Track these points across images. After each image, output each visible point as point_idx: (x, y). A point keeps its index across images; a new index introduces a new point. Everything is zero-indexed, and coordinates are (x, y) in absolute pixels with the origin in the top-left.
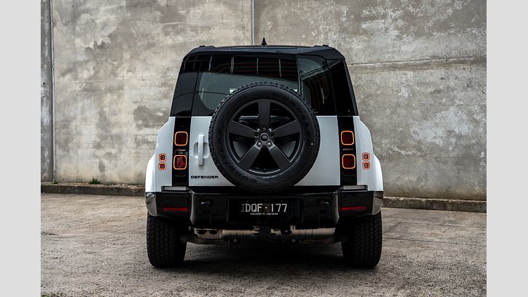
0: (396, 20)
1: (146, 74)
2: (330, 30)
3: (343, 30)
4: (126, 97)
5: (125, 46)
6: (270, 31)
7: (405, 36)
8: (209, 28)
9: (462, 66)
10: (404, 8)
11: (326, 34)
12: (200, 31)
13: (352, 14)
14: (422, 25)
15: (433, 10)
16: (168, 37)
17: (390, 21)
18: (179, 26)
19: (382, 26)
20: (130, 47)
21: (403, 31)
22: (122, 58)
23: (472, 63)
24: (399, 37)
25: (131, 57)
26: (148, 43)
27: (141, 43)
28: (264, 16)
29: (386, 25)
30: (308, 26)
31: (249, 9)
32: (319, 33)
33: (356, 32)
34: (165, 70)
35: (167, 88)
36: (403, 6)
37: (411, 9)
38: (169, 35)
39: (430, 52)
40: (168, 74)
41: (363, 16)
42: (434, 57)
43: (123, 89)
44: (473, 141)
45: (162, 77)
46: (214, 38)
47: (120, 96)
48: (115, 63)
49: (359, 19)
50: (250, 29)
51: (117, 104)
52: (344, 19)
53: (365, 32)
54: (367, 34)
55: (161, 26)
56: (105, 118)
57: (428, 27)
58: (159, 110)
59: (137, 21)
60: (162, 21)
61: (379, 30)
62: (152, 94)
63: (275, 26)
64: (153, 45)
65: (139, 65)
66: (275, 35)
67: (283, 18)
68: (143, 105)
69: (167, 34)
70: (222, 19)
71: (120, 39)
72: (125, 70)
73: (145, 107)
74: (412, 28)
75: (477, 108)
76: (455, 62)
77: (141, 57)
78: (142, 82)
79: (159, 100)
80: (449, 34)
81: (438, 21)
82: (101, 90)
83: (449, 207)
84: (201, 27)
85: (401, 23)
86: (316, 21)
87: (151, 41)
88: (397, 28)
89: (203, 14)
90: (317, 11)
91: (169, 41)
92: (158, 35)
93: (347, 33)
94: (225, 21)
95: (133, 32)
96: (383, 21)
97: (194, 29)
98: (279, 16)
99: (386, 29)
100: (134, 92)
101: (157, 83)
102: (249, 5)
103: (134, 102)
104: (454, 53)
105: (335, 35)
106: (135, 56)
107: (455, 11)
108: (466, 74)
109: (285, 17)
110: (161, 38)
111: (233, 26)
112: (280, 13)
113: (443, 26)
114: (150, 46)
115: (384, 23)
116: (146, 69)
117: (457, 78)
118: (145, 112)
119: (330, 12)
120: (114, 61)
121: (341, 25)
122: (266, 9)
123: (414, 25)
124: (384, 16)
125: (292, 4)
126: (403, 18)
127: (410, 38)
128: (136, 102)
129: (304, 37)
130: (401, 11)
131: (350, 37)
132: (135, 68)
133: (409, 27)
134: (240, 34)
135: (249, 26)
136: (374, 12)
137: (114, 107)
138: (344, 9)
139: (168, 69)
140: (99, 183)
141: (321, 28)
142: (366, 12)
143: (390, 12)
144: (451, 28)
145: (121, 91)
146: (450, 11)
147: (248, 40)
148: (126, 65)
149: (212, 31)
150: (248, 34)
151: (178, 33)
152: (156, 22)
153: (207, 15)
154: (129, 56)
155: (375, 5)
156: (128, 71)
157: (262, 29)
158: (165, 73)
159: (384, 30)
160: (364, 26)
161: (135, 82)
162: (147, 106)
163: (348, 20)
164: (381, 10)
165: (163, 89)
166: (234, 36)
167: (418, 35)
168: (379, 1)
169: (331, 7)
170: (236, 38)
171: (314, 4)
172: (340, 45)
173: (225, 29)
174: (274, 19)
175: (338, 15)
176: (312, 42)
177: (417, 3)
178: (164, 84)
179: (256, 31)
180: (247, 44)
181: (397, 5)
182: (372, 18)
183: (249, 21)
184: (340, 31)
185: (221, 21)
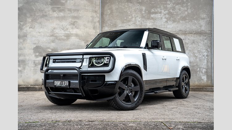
0: (165, 15)
1: (41, 30)
2: (137, 16)
3: (143, 17)
4: (28, 41)
5: (28, 15)
6: (109, 15)
7: (169, 21)
8: (78, 11)
9: (191, 35)
10: (168, 10)
11: (135, 18)
12: (73, 11)
13: (147, 10)
14: (176, 17)
15: (180, 12)
16: (55, 13)
17: (163, 15)
18: (61, 8)
19: (159, 16)
20: (31, 16)
21: (168, 19)
22: (26, 21)
23: (195, 34)
24: (167, 22)
25: (32, 21)
26: (43, 15)
27: (38, 14)
28: (106, 8)
30: (127, 14)
31: (99, 4)
32: (132, 17)
33: (149, 18)
34: (53, 29)
35: (54, 38)
36: (168, 9)
37: (171, 11)
38: (55, 12)
39: (179, 29)
40: (54, 31)
41: (151, 12)
42: (180, 31)
44: (195, 64)
45: (51, 32)
46: (80, 15)
47: (24, 40)
48: (22, 23)
49: (150, 13)
50: (99, 13)
51: (23, 44)
52: (144, 12)
53: (152, 18)
54: (153, 19)
55: (50, 7)
57: (178, 19)
58: (49, 48)
59: (36, 3)
60: (51, 4)
61: (158, 18)
62: (45, 40)
63: (112, 12)
64: (46, 16)
65: (37, 25)
66: (111, 17)
67: (115, 9)
68: (39, 45)
69: (54, 11)
70: (85, 7)
71: (25, 11)
72: (28, 27)
73: (40, 46)
74: (172, 19)
75: (196, 51)
76: (188, 33)
77: (38, 21)
78: (39, 34)
79: (49, 43)
80: (186, 22)
81: (182, 16)
84: (73, 9)
85: (167, 16)
86: (131, 12)
87: (45, 14)
88: (166, 18)
89: (75, 4)
90: (132, 8)
91: (55, 14)
92: (49, 11)
93: (145, 18)
94: (86, 8)
95: (34, 8)
96: (160, 14)
97: (70, 10)
98: (114, 8)
99: (161, 18)
100: (34, 39)
101: (48, 35)
102: (99, 2)
103: (34, 44)
104: (188, 30)
105: (139, 19)
106: (34, 20)
107: (188, 13)
108: (192, 38)
109: (117, 9)
110: (51, 13)
111: (91, 11)
112: (114, 7)
113: (184, 19)
114: (44, 16)
115: (160, 15)
116: (41, 27)
117: (189, 39)
118: (40, 49)
119: (137, 9)
120: (21, 22)
121: (142, 15)
122: (107, 5)
123: (173, 17)
124: (160, 13)
125: (120, 4)
126: (168, 14)
127: (171, 22)
128: (35, 44)
129: (125, 18)
130: (168, 11)
131: (146, 20)
132: (35, 27)
133: (170, 17)
134: (94, 14)
135: (99, 12)
136: (156, 11)
138: (144, 8)
139: (54, 28)
141: (133, 15)
142: (153, 10)
143: (163, 11)
144: (186, 20)
145: (25, 38)
146: (186, 13)
147: (98, 17)
148: (29, 25)
149: (79, 12)
150: (98, 15)
151: (60, 11)
152: (48, 5)
153: (77, 4)
154: (30, 20)
155: (157, 8)
156: (30, 28)
157: (105, 13)
158: (53, 30)
159: (160, 18)
160: (152, 16)
161: (34, 33)
162: (42, 46)
163: (145, 13)
164: (159, 10)
165: (51, 38)
166: (91, 15)
167: (174, 21)
168: (158, 6)
169: (138, 7)
170: (92, 17)
171: (130, 5)
172: (141, 23)
173: (86, 11)
174: (111, 9)
175: (141, 10)
176: (129, 21)
177: (174, 8)
178: (52, 36)
179: (102, 14)
180: (97, 19)
181: (166, 8)
182: (156, 13)
183: (98, 9)
184: (142, 17)
185: (85, 8)
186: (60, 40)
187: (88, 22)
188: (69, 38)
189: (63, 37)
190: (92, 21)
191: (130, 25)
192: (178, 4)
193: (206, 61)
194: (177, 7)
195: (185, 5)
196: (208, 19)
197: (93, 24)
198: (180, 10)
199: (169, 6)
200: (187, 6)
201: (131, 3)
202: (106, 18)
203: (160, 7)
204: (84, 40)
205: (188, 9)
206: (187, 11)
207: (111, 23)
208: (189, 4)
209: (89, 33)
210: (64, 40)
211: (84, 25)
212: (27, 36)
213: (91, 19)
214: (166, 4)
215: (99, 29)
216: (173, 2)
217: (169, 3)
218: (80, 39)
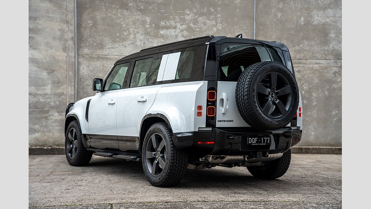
0: (182, 31)
2: (138, 32)
3: (147, 33)
6: (91, 28)
10: (187, 24)
11: (135, 34)
13: (153, 23)
15: (205, 28)
17: (179, 31)
19: (173, 33)
28: (85, 16)
29: (177, 33)
30: (121, 28)
31: (72, 9)
32: (130, 34)
33: (156, 36)
36: (187, 22)
37: (192, 25)
41: (161, 25)
46: (40, 27)
49: (158, 27)
50: (73, 23)
52: (148, 26)
53: (162, 36)
54: (164, 38)
61: (171, 36)
63: (95, 24)
66: (95, 31)
67: (101, 19)
70: (48, 13)
85: (185, 33)
86: (127, 25)
88: (183, 36)
90: (128, 18)
93: (150, 36)
94: (51, 15)
96: (174, 30)
98: (99, 17)
99: (176, 36)
102: (72, 6)
105: (141, 36)
107: (218, 30)
109: (103, 19)
111: (59, 20)
112: (99, 15)
115: (175, 32)
119: (138, 20)
121: (146, 30)
122: (87, 11)
123: (194, 36)
124: (175, 28)
125: (109, 10)
126: (187, 30)
129: (118, 35)
130: (186, 26)
131: (152, 39)
133: (191, 36)
134: (65, 27)
135: (73, 22)
136: (168, 24)
138: (148, 19)
141: (131, 30)
142: (162, 23)
143: (178, 25)
146: (215, 29)
147: (72, 32)
149: (38, 21)
150: (72, 28)
155: (168, 19)
157: (84, 25)
160: (162, 32)
163: (151, 27)
164: (174, 24)
166: (59, 28)
168: (171, 17)
169: (138, 16)
170: (61, 30)
171: (126, 13)
172: (144, 43)
173: (50, 21)
174: (94, 19)
175: (144, 23)
176: (124, 40)
177: (196, 22)
179: (79, 26)
180: (70, 35)
181: (183, 21)
182: (167, 28)
183: (72, 17)
184: (145, 34)
185: (47, 15)
187: (54, 38)
190: (61, 38)
191: (125, 46)
192: (202, 14)
194: (201, 19)
195: (212, 17)
197: (63, 43)
198: (205, 24)
199: (188, 18)
200: (216, 19)
201: (127, 10)
202: (86, 33)
203: (174, 19)
204: (47, 70)
205: (217, 23)
206: (216, 26)
207: (93, 41)
208: (219, 15)
209: (56, 58)
211: (47, 44)
213: (58, 33)
214: (184, 14)
215: (73, 52)
216: (195, 11)
217: (189, 13)
218: (39, 68)
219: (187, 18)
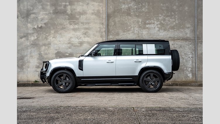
0: (158, 25)
1: (61, 39)
3: (140, 27)
4: (52, 48)
5: (52, 28)
6: (113, 26)
7: (160, 30)
8: (89, 23)
9: (179, 41)
11: (134, 28)
12: (85, 24)
13: (143, 22)
14: (166, 27)
15: (169, 23)
16: (71, 25)
17: (156, 25)
18: (76, 22)
19: (153, 26)
20: (54, 28)
21: (160, 29)
22: (50, 32)
23: (181, 40)
24: (159, 30)
25: (55, 32)
26: (62, 27)
27: (59, 27)
28: (111, 20)
29: (154, 26)
30: (127, 25)
31: (105, 17)
32: (131, 28)
33: (144, 28)
34: (70, 38)
35: (71, 45)
36: (160, 20)
37: (162, 22)
38: (72, 25)
39: (169, 36)
40: (71, 39)
41: (146, 23)
42: (170, 37)
43: (50, 44)
44: (182, 64)
45: (68, 40)
46: (91, 27)
47: (49, 47)
48: (47, 34)
49: (145, 24)
51: (47, 50)
52: (140, 23)
53: (147, 28)
55: (68, 21)
56: (42, 56)
57: (168, 28)
58: (67, 53)
59: (58, 19)
60: (69, 19)
61: (152, 28)
62: (64, 47)
63: (115, 24)
64: (65, 28)
65: (58, 36)
66: (115, 27)
67: (118, 21)
68: (59, 51)
69: (71, 24)
71: (49, 25)
72: (52, 37)
73: (60, 52)
74: (163, 28)
75: (183, 54)
76: (176, 39)
77: (59, 32)
78: (59, 42)
79: (67, 49)
80: (174, 30)
81: (171, 26)
82: (40, 45)
83: (178, 85)
84: (86, 23)
85: (159, 26)
86: (130, 23)
87: (64, 27)
88: (158, 27)
89: (86, 18)
90: (131, 20)
91: (72, 27)
92: (67, 24)
94: (95, 21)
95: (56, 23)
97: (83, 23)
98: (117, 21)
99: (155, 28)
100: (56, 46)
101: (66, 43)
102: (105, 16)
104: (176, 36)
105: (137, 28)
106: (56, 32)
107: (176, 23)
108: (180, 43)
109: (119, 21)
110: (68, 26)
111: (99, 23)
112: (117, 20)
113: (173, 28)
114: (63, 28)
116: (61, 37)
117: (177, 44)
118: (60, 54)
119: (135, 21)
120: (46, 33)
121: (139, 25)
122: (112, 18)
123: (164, 27)
124: (154, 23)
125: (121, 17)
126: (160, 24)
127: (162, 31)
128: (57, 50)
129: (126, 28)
130: (159, 22)
131: (142, 30)
132: (56, 37)
133: (162, 27)
134: (101, 26)
136: (150, 22)
137: (46, 51)
138: (140, 20)
139: (71, 38)
140: (38, 82)
141: (132, 26)
142: (147, 22)
143: (156, 22)
144: (175, 29)
145: (49, 45)
146: (174, 23)
147: (104, 28)
148: (52, 35)
150: (105, 26)
151: (75, 24)
152: (66, 20)
153: (88, 18)
154: (53, 32)
155: (150, 19)
156: (53, 38)
157: (110, 25)
158: (70, 39)
160: (147, 26)
161: (56, 42)
162: (62, 52)
163: (142, 24)
164: (153, 21)
165: (69, 45)
166: (99, 27)
167: (165, 30)
168: (152, 18)
169: (135, 19)
170: (100, 28)
171: (130, 18)
172: (139, 32)
173: (95, 24)
174: (114, 22)
175: (138, 22)
176: (129, 31)
177: (164, 20)
178: (69, 43)
179: (108, 25)
180: (104, 30)
181: (158, 20)
182: (150, 24)
183: (105, 22)
184: (139, 27)
185: (94, 21)
186: (75, 46)
187: (97, 32)
188: (82, 45)
189: (77, 44)
190: (100, 31)
191: (129, 34)
192: (168, 16)
193: (191, 62)
194: (167, 18)
195: (173, 17)
196: (192, 28)
197: (101, 33)
198: (169, 21)
200: (175, 18)
201: (130, 16)
202: (111, 28)
203: (153, 19)
205: (175, 20)
206: (175, 21)
207: (114, 32)
208: (177, 16)
209: (98, 41)
210: (78, 46)
211: (94, 34)
212: (51, 44)
213: (99, 29)
214: (158, 17)
215: (105, 38)
216: (164, 15)
217: (161, 16)
218: (90, 46)
219: (160, 18)
